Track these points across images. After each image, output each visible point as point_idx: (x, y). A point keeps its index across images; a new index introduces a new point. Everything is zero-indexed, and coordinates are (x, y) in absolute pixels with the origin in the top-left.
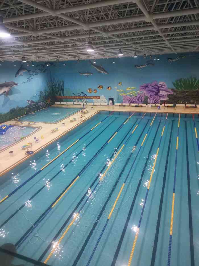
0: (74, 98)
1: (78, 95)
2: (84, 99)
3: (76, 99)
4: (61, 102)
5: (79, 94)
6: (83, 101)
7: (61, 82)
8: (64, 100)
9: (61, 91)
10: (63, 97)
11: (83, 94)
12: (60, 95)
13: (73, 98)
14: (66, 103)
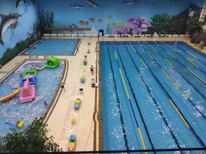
0: (65, 30)
1: (68, 27)
2: (75, 31)
3: (67, 30)
4: (51, 34)
5: (70, 26)
6: (74, 33)
7: (50, 14)
8: (53, 32)
9: (50, 23)
10: (52, 29)
11: (75, 26)
12: (49, 27)
13: (63, 30)
14: (56, 35)
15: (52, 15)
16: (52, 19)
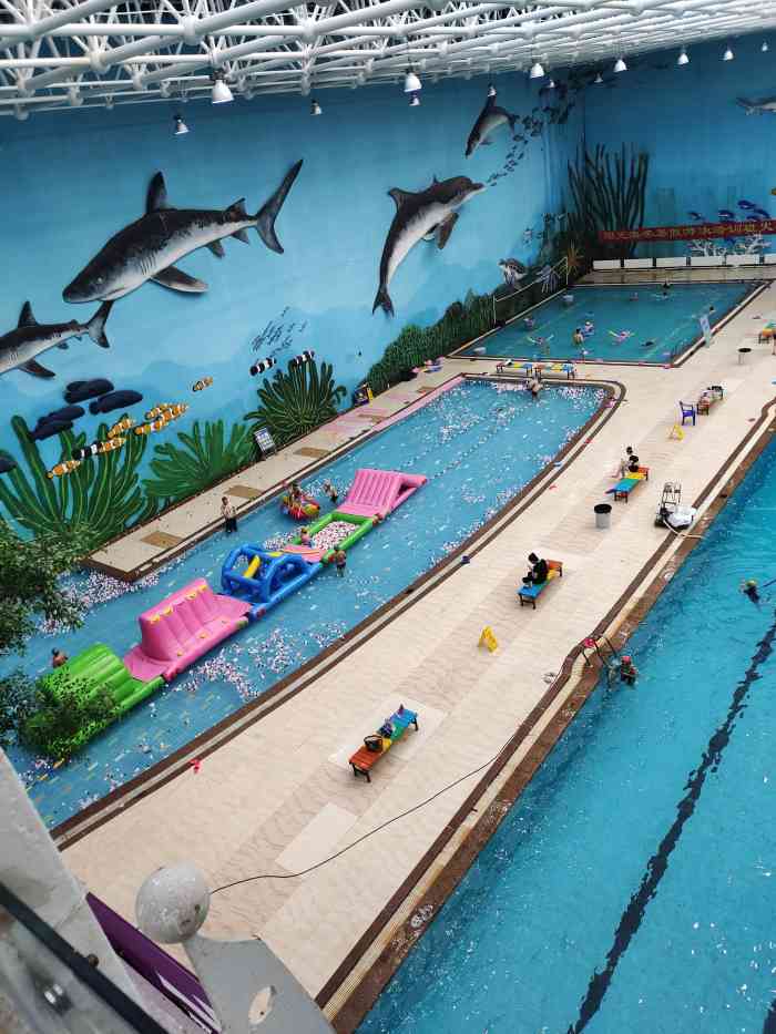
0: (697, 236)
1: (715, 219)
2: (749, 238)
3: (706, 237)
4: (626, 261)
6: (742, 246)
7: (633, 161)
8: (639, 247)
9: (627, 207)
10: (635, 235)
11: (751, 212)
12: (623, 225)
13: (689, 238)
14: (648, 263)
15: (643, 168)
16: (640, 186)
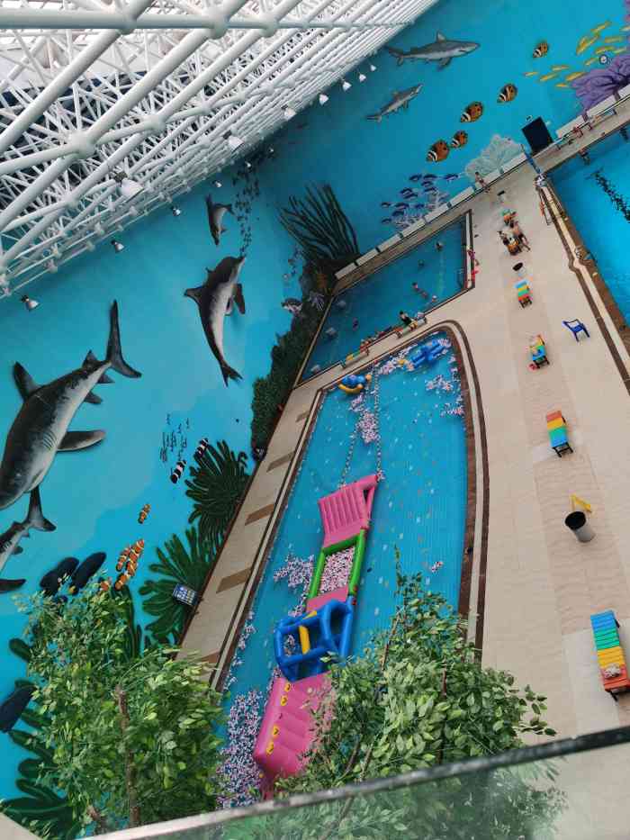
4: (358, 261)
12: (340, 239)
14: (373, 253)
15: (330, 195)
16: (335, 208)
